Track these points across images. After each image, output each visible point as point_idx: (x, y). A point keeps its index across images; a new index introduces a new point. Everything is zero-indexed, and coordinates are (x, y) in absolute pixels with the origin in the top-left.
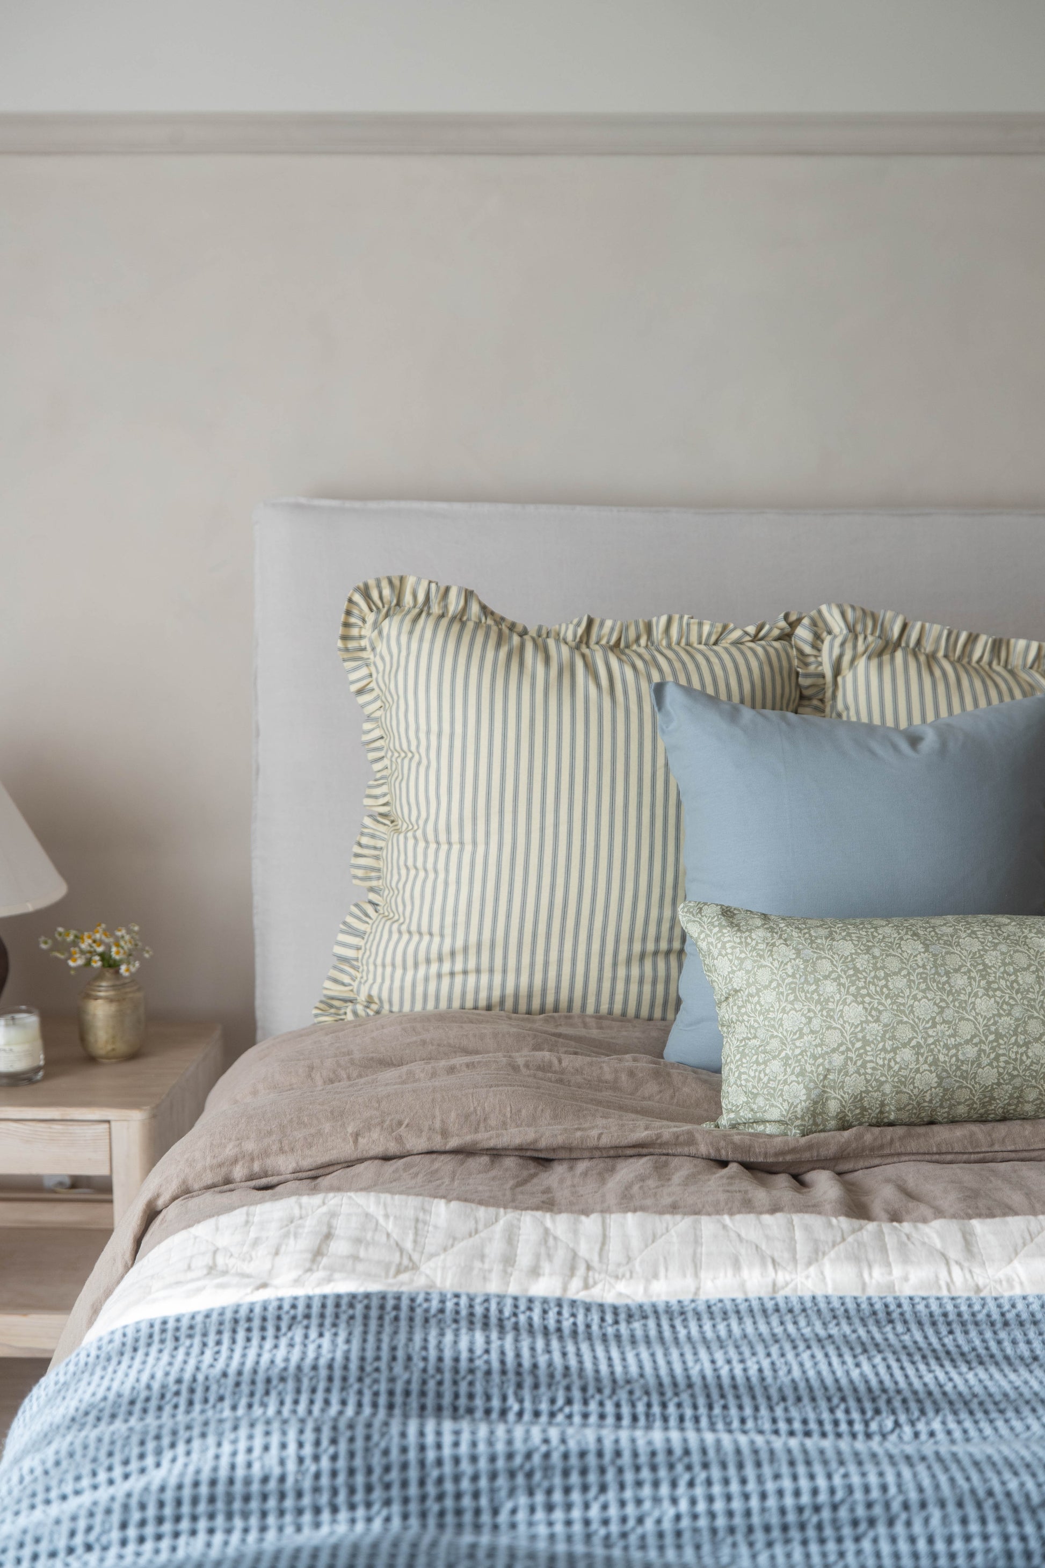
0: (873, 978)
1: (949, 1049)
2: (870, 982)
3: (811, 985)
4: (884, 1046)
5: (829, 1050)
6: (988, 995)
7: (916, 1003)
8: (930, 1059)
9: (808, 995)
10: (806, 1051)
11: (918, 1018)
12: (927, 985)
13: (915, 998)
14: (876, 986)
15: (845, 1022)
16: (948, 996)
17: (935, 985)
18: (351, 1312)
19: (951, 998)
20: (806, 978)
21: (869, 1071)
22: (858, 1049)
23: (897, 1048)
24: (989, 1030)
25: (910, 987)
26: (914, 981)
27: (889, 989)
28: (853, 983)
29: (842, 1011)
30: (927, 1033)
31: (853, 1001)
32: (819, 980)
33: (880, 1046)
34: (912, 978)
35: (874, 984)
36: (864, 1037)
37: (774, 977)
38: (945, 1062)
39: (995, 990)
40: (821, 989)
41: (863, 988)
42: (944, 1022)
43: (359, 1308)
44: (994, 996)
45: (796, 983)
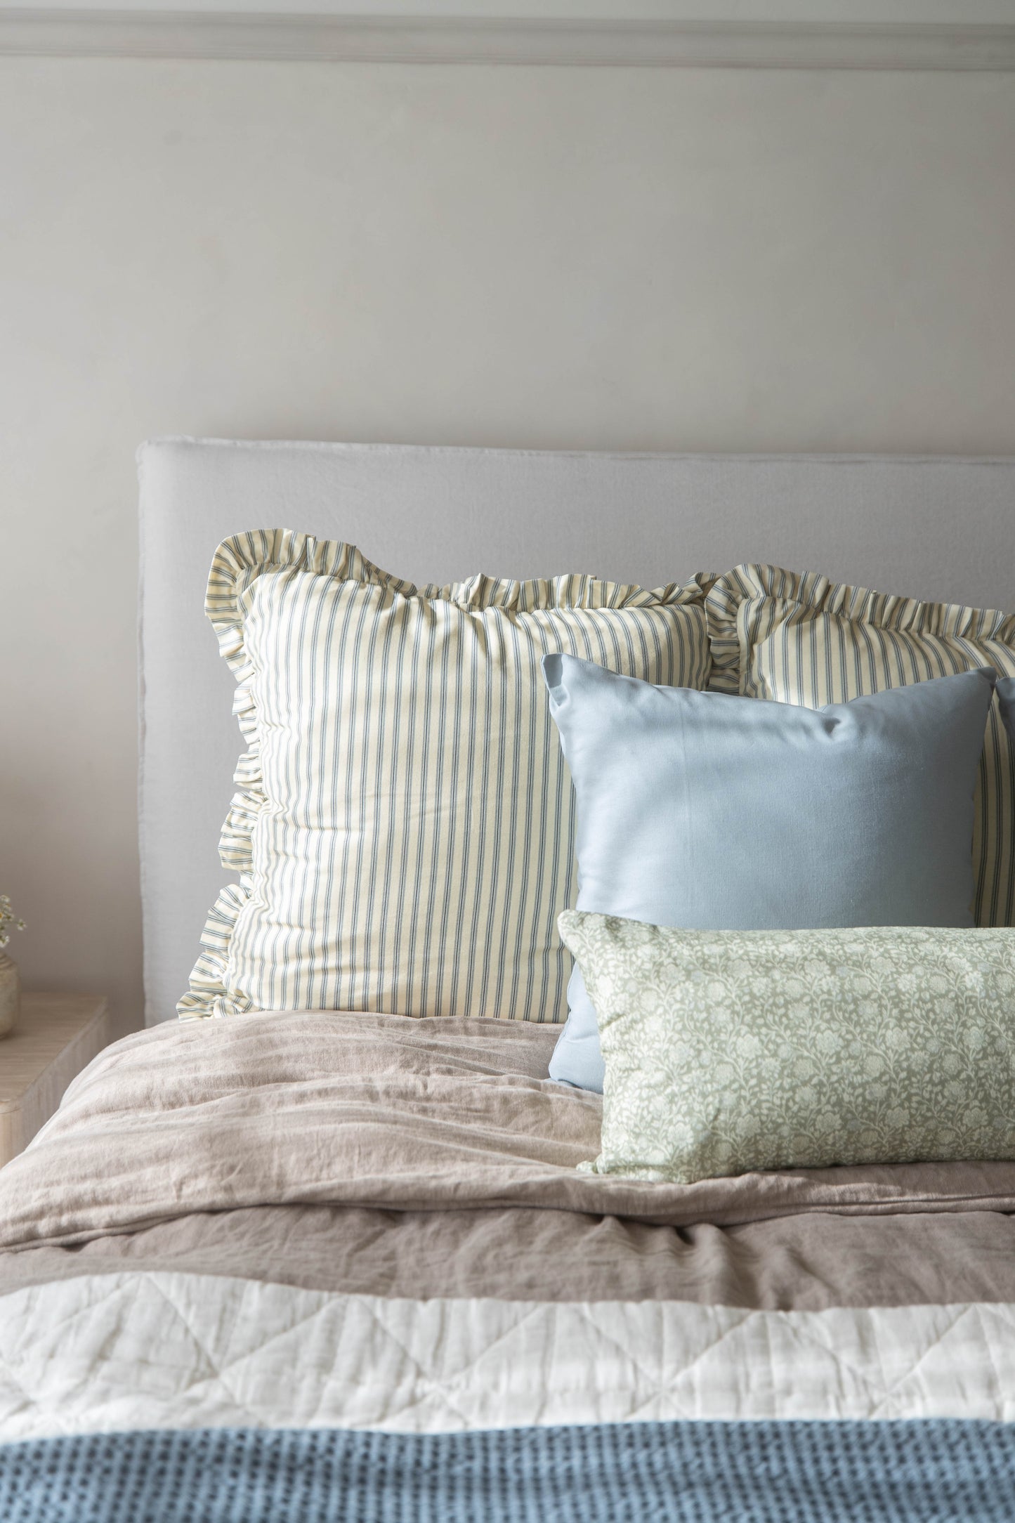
0: (771, 1006)
1: (854, 1088)
2: (767, 1010)
3: (701, 1012)
4: (781, 1084)
5: (720, 1088)
6: (900, 1027)
7: (819, 1035)
8: (834, 1099)
9: (698, 1024)
10: (694, 1088)
11: (821, 1052)
12: (832, 1014)
13: (818, 1029)
14: (774, 1014)
15: (738, 1056)
16: (855, 1027)
17: (841, 1014)
18: (106, 1463)
19: (858, 1029)
20: (696, 1005)
21: (765, 1112)
22: (752, 1087)
23: (797, 1086)
24: (900, 1066)
25: (812, 1016)
26: (817, 1010)
27: (788, 1019)
28: (748, 1011)
29: (735, 1043)
30: (830, 1070)
31: (747, 1033)
32: (710, 1007)
33: (778, 1084)
34: (815, 1006)
35: (772, 1012)
36: (759, 1074)
37: (660, 1002)
38: (850, 1102)
39: (908, 1020)
40: (713, 1017)
41: (760, 1017)
42: (850, 1057)
43: (119, 1456)
44: (907, 1027)
45: (684, 1010)
